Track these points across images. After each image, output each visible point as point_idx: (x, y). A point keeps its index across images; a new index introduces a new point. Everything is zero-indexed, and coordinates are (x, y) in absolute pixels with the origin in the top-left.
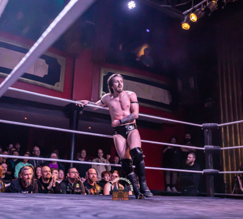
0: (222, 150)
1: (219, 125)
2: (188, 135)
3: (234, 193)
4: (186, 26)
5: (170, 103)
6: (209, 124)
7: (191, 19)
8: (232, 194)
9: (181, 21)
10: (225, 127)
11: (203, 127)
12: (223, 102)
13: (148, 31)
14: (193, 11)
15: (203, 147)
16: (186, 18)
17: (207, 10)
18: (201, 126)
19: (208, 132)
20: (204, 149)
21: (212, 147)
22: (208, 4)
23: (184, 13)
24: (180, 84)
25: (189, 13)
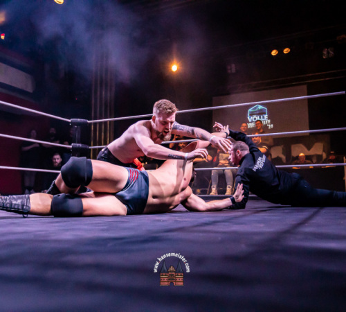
0: (90, 149)
1: (89, 122)
2: (53, 129)
5: (34, 92)
6: (79, 120)
10: (95, 124)
11: (71, 122)
12: (96, 99)
15: (70, 144)
18: (70, 121)
19: (77, 128)
20: (71, 147)
21: (81, 145)
24: (47, 68)
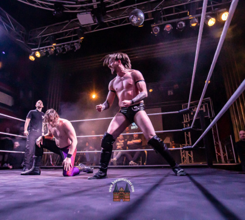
3: (47, 165)
4: (32, 58)
5: (12, 106)
7: (36, 55)
8: (46, 166)
9: (29, 54)
13: (4, 53)
14: (39, 50)
16: (33, 53)
17: (47, 53)
22: (48, 49)
23: (32, 50)
24: (22, 94)
25: (36, 51)
